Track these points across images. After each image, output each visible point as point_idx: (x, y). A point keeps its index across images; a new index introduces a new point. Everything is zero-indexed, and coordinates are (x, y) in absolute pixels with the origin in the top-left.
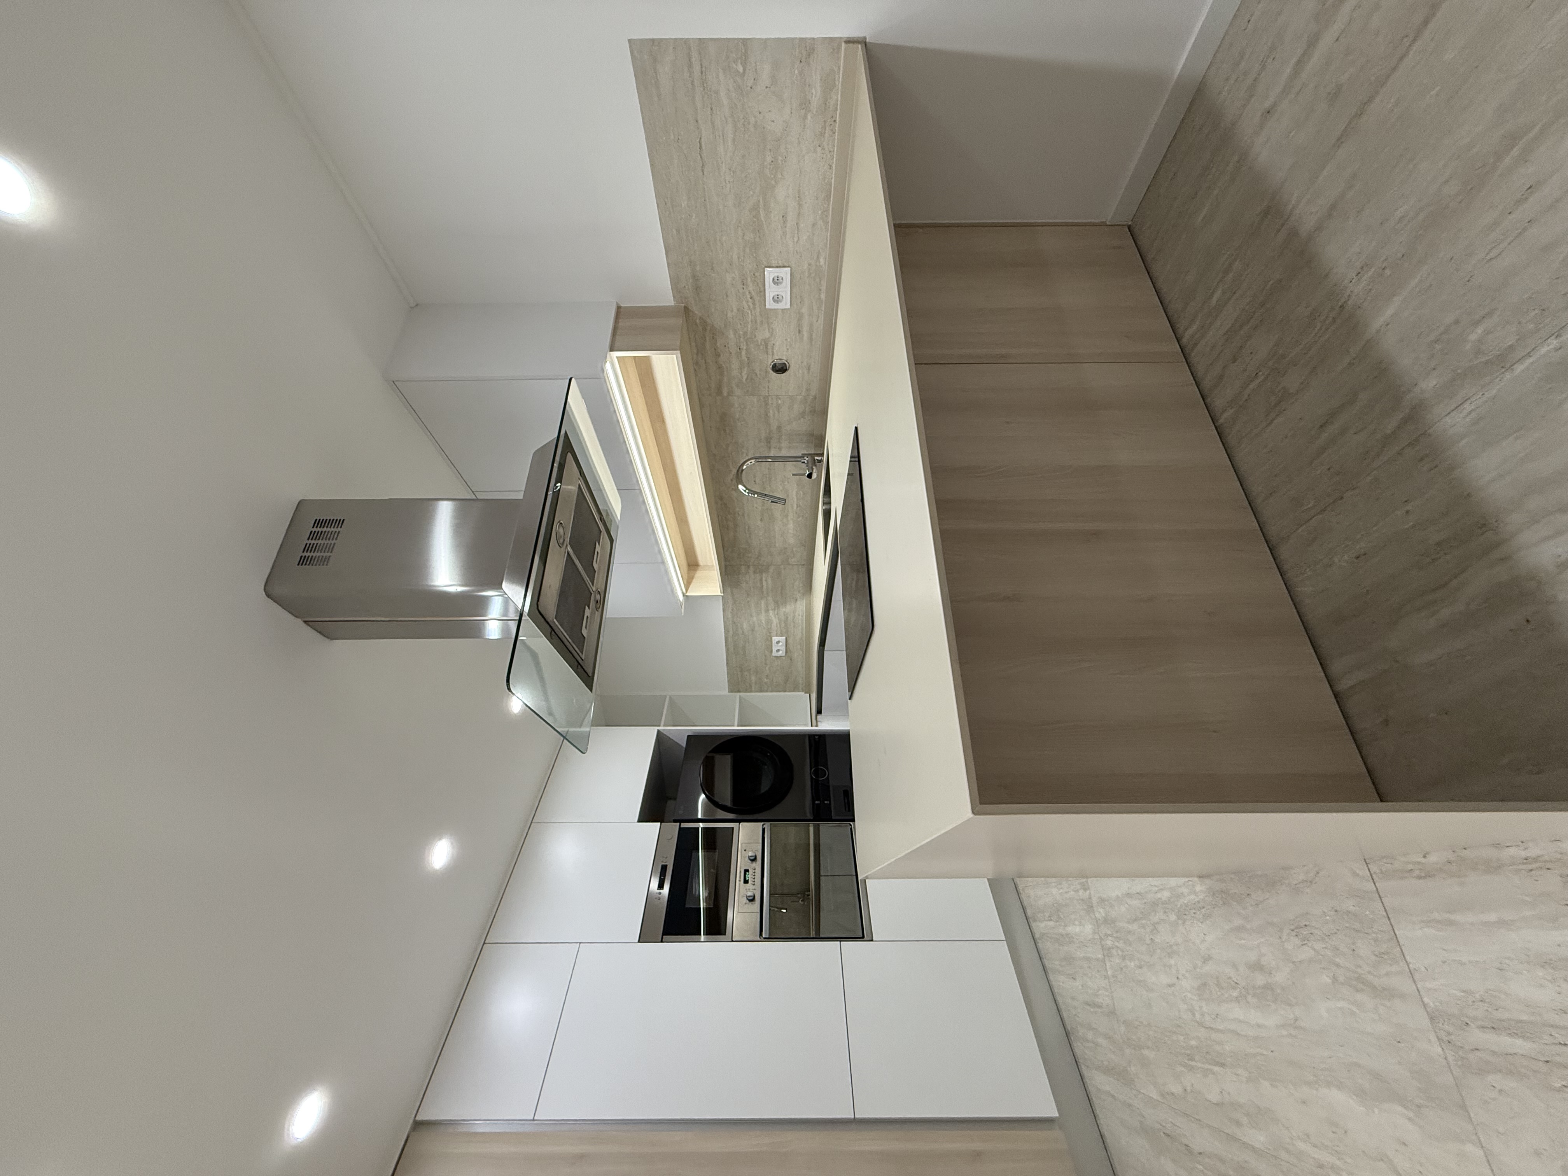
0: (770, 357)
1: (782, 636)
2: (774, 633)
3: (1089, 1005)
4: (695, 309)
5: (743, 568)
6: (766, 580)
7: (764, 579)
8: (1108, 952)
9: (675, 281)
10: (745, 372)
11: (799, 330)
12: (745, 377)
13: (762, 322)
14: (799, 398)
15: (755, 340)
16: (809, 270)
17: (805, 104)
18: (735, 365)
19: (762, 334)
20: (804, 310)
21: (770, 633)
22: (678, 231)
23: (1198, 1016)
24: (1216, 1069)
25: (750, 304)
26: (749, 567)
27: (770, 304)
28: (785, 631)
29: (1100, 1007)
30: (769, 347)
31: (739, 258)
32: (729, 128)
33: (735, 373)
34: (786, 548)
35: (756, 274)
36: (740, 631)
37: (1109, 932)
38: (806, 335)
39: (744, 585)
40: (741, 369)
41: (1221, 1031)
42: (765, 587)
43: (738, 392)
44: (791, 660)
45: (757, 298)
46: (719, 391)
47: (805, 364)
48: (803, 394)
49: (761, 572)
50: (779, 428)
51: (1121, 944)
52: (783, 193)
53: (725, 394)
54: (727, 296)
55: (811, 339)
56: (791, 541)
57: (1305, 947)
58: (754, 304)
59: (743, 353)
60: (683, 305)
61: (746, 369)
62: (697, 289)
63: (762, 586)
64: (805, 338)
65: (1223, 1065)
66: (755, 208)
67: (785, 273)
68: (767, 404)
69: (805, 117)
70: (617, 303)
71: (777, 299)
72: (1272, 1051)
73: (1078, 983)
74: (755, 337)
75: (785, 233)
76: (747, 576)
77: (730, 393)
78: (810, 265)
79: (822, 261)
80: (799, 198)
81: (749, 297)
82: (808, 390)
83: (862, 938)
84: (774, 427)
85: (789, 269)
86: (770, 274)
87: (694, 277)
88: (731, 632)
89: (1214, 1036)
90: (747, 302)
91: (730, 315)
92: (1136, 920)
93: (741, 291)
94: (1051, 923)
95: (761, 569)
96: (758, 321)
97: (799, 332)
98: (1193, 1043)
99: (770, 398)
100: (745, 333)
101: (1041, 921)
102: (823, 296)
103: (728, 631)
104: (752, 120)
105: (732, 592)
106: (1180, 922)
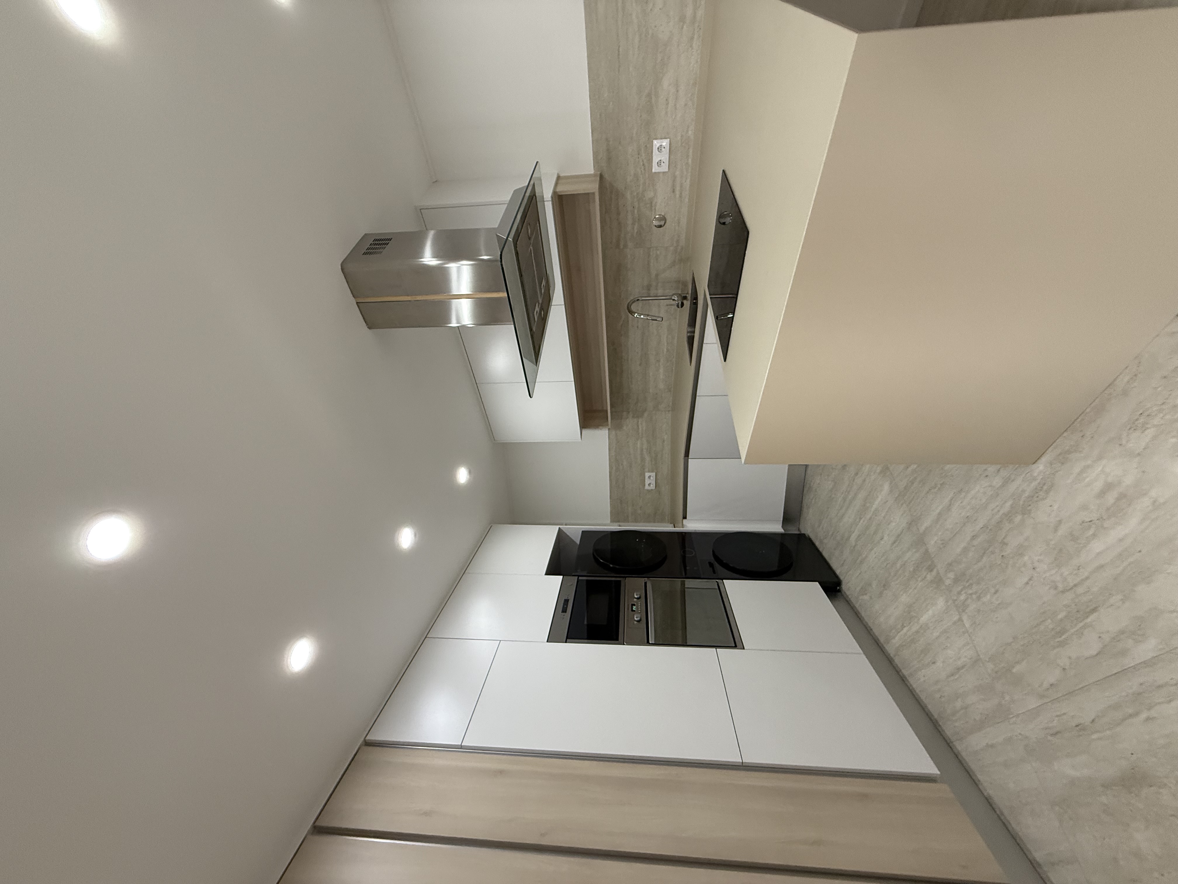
0: (653, 213)
1: (652, 472)
2: (647, 470)
3: (952, 675)
4: (606, 176)
5: (625, 413)
6: (642, 424)
7: (640, 422)
8: (962, 608)
9: (596, 154)
10: (636, 227)
11: (674, 189)
12: (636, 231)
13: (649, 184)
14: (672, 248)
15: (644, 199)
16: (681, 140)
17: (682, 19)
18: (630, 222)
19: (650, 194)
20: (677, 173)
21: (644, 469)
22: (600, 115)
23: (1060, 586)
24: (1089, 620)
25: (642, 169)
26: (629, 413)
27: (655, 169)
28: (655, 469)
29: (963, 667)
30: (653, 205)
31: (637, 134)
32: (637, 40)
33: (629, 228)
34: (657, 394)
35: (648, 146)
36: (621, 467)
37: (960, 588)
38: (678, 193)
39: (625, 428)
40: (633, 224)
41: (1087, 578)
42: (640, 429)
43: (630, 244)
44: (659, 494)
45: (646, 164)
46: (618, 246)
47: (677, 218)
48: (675, 245)
49: (638, 417)
50: (657, 275)
51: (975, 588)
52: (666, 83)
53: (622, 247)
54: (628, 165)
55: (681, 196)
56: (661, 386)
57: (1146, 432)
58: (644, 169)
59: (636, 211)
60: (599, 173)
61: (637, 224)
62: (609, 159)
63: (638, 428)
64: (678, 196)
65: (1094, 610)
66: (649, 95)
67: (665, 143)
68: (649, 255)
69: (682, 28)
70: (558, 174)
71: (659, 164)
72: (1140, 551)
73: (939, 664)
74: (644, 196)
75: (666, 113)
76: (627, 420)
77: (625, 246)
78: (682, 136)
79: (690, 132)
80: (677, 85)
81: (642, 164)
82: (678, 241)
83: (735, 647)
84: (653, 276)
85: (669, 140)
86: (656, 143)
87: (608, 150)
88: (614, 468)
89: (1080, 590)
90: (641, 168)
91: (628, 180)
92: (984, 553)
93: (637, 160)
94: (905, 630)
95: (638, 415)
96: (647, 184)
97: (673, 192)
98: (1060, 616)
99: (652, 249)
100: (638, 194)
101: (894, 638)
102: (690, 160)
103: (612, 468)
104: (650, 32)
105: (616, 434)
106: (1026, 516)
